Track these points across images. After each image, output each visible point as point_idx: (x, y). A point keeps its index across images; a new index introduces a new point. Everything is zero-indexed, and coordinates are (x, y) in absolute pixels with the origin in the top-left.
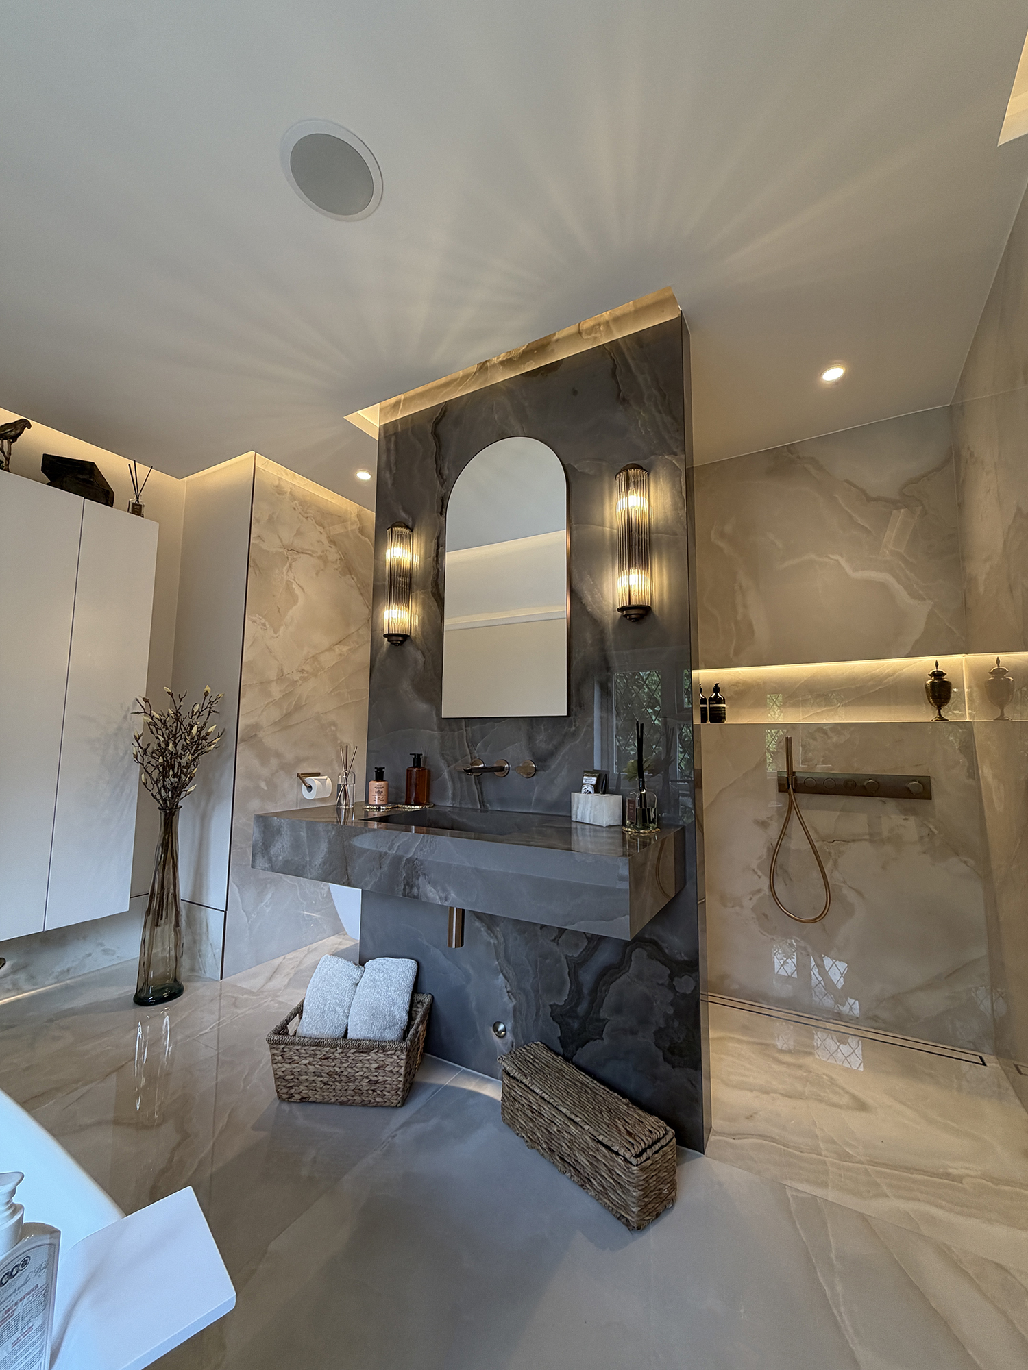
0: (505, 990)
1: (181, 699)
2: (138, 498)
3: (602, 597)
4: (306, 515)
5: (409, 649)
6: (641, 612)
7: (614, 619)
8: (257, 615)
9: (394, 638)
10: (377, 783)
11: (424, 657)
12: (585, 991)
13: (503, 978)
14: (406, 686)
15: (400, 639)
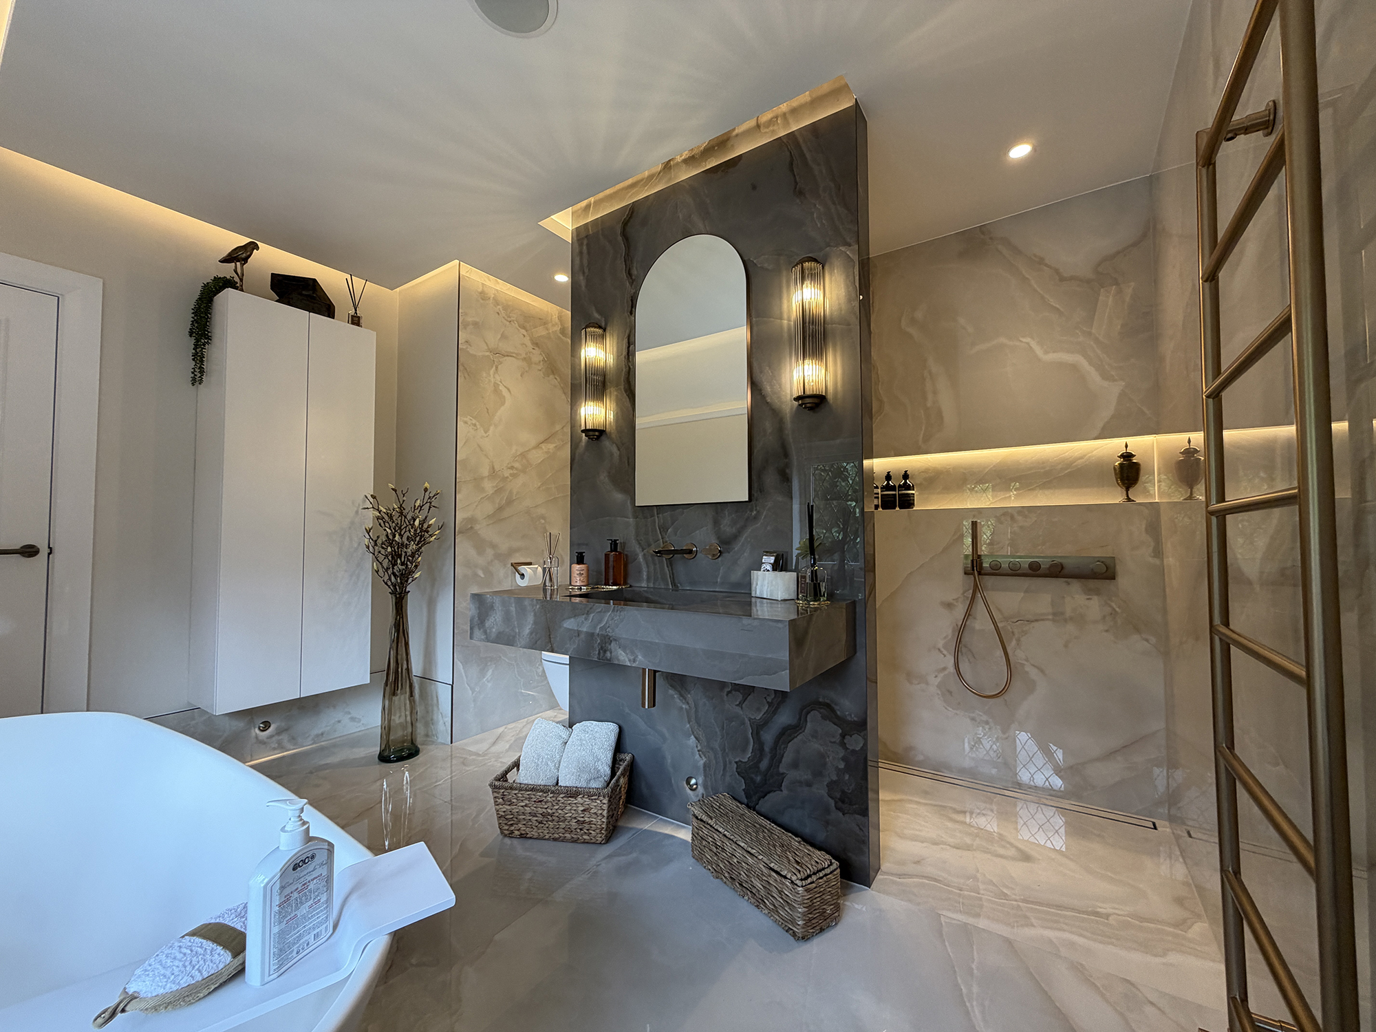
0: (696, 750)
1: (404, 495)
2: (356, 310)
3: (780, 387)
4: (509, 319)
5: (606, 443)
6: (816, 401)
7: (791, 409)
8: (469, 417)
9: (591, 433)
10: (578, 566)
11: (619, 450)
12: (767, 749)
13: (695, 739)
14: (603, 477)
15: (597, 434)
